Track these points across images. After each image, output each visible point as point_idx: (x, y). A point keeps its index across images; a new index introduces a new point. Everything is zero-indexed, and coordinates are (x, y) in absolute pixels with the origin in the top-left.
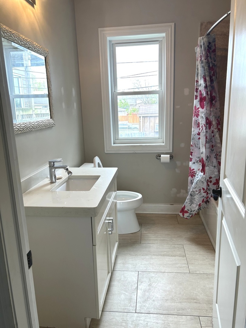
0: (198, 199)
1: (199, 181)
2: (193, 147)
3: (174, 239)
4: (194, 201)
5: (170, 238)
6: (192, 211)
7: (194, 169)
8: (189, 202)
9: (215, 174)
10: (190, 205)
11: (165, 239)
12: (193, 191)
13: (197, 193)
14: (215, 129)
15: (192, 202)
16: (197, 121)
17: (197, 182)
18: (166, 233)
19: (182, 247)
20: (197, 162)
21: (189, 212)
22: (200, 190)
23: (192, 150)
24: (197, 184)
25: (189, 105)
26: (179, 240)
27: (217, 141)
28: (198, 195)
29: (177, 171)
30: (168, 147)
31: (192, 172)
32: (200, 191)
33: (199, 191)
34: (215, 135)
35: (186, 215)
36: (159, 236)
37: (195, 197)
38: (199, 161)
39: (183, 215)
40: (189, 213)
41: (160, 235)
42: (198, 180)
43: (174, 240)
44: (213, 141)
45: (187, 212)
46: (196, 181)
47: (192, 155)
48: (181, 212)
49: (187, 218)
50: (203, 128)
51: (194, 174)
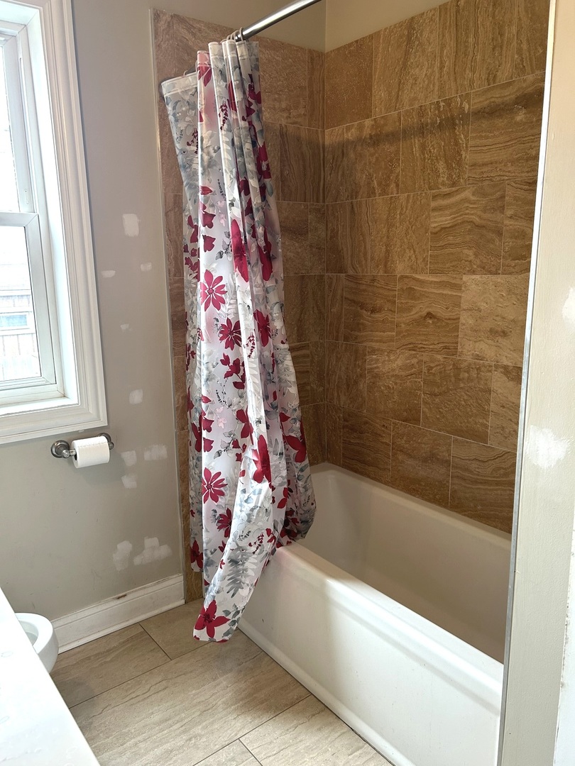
0: (255, 567)
1: (256, 511)
2: (213, 403)
3: (198, 730)
4: (243, 579)
5: (184, 732)
6: (238, 612)
7: (219, 474)
8: (228, 585)
9: (282, 477)
10: (233, 595)
11: (167, 746)
12: (239, 548)
13: (253, 549)
14: (283, 343)
15: (236, 583)
16: (217, 320)
17: (249, 515)
18: (156, 718)
19: (243, 753)
20: (227, 449)
21: (230, 617)
22: (260, 538)
23: (211, 413)
24: (249, 521)
25: (142, 267)
26: (212, 723)
27: (288, 378)
28: (255, 556)
29: (129, 482)
30: (92, 410)
31: (216, 485)
32: (261, 542)
33: (258, 543)
34: (282, 362)
35: (220, 632)
36: (142, 745)
37: (247, 564)
38: (231, 446)
39: (211, 633)
40: (228, 622)
41: (140, 738)
42: (252, 510)
43: (201, 736)
44: (274, 380)
45: (222, 620)
46: (244, 515)
47: (209, 430)
48: (199, 627)
49: (224, 641)
50: (254, 344)
51: (222, 489)
